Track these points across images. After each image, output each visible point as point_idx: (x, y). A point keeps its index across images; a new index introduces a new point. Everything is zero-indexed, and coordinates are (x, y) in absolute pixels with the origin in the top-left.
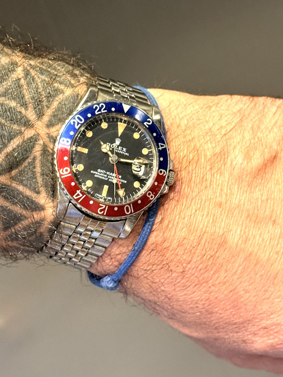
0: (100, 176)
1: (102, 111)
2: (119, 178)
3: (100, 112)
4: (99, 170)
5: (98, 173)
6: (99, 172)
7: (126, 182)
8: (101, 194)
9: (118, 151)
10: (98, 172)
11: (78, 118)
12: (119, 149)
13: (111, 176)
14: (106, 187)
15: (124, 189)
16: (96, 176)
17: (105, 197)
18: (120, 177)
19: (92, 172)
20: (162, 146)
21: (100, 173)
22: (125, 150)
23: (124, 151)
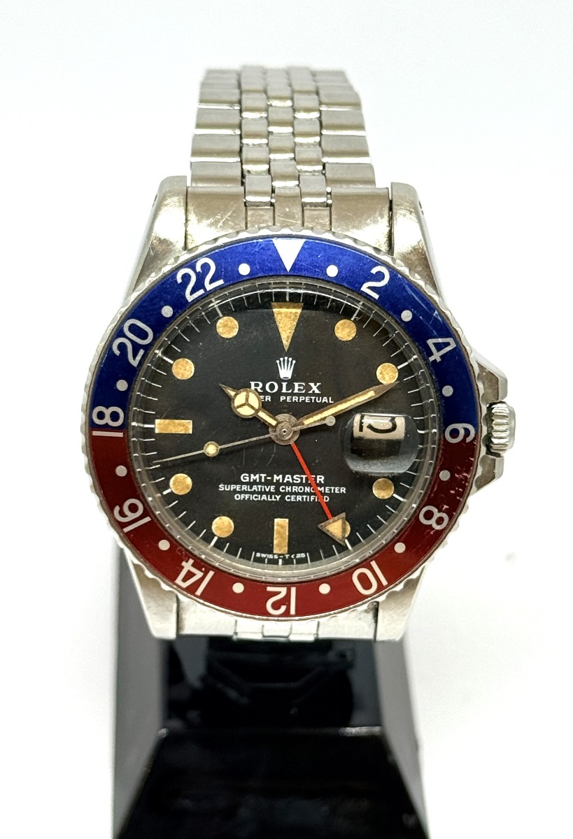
0: (253, 493)
1: (209, 287)
2: (320, 485)
3: (201, 292)
4: (244, 477)
5: (245, 488)
6: (246, 484)
7: (343, 490)
8: (271, 552)
9: (295, 399)
10: (243, 483)
11: (133, 329)
12: (296, 391)
13: (288, 484)
14: (281, 524)
15: (343, 515)
16: (237, 497)
17: (287, 556)
18: (320, 479)
19: (222, 488)
20: (439, 347)
21: (251, 484)
22: (315, 388)
23: (314, 394)
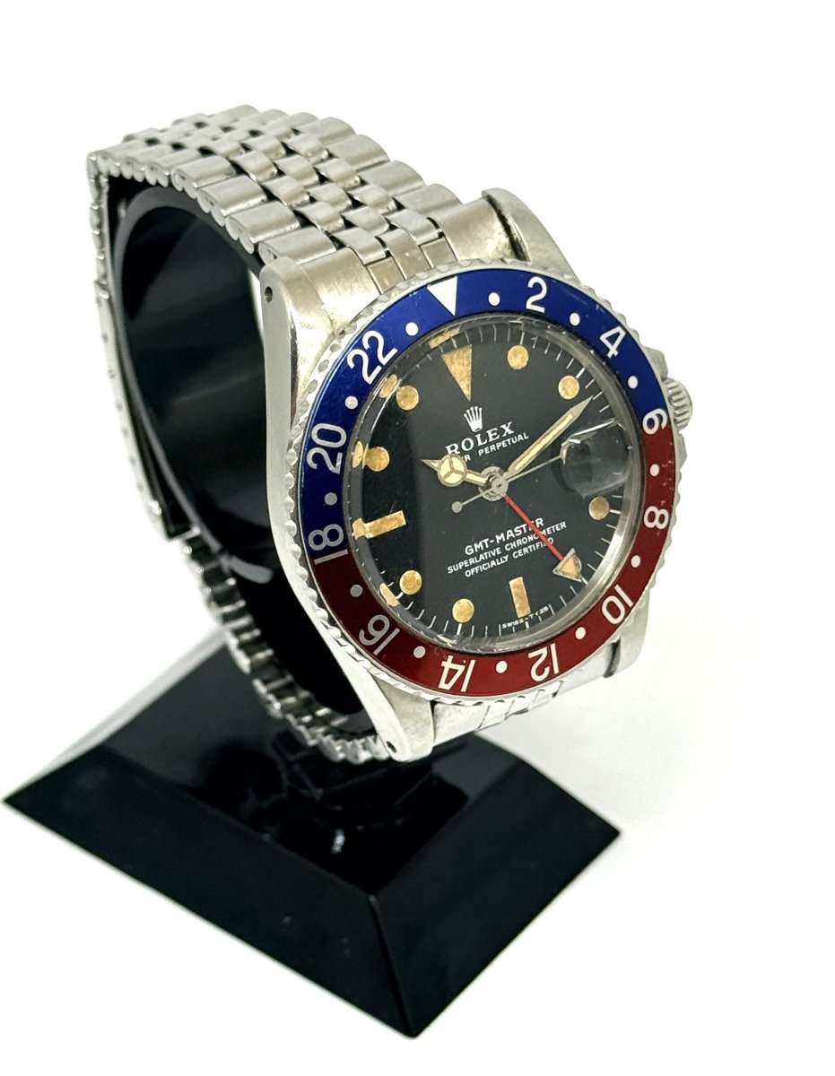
1: (384, 361)
2: (541, 528)
3: (378, 369)
4: (469, 550)
5: (472, 561)
6: (472, 556)
7: (563, 525)
8: (516, 618)
10: (469, 557)
11: (322, 434)
12: (491, 440)
13: (512, 540)
14: (516, 585)
15: (572, 551)
16: (469, 574)
17: (531, 616)
18: (539, 522)
19: (451, 570)
21: (476, 555)
22: (507, 429)
23: (509, 436)
